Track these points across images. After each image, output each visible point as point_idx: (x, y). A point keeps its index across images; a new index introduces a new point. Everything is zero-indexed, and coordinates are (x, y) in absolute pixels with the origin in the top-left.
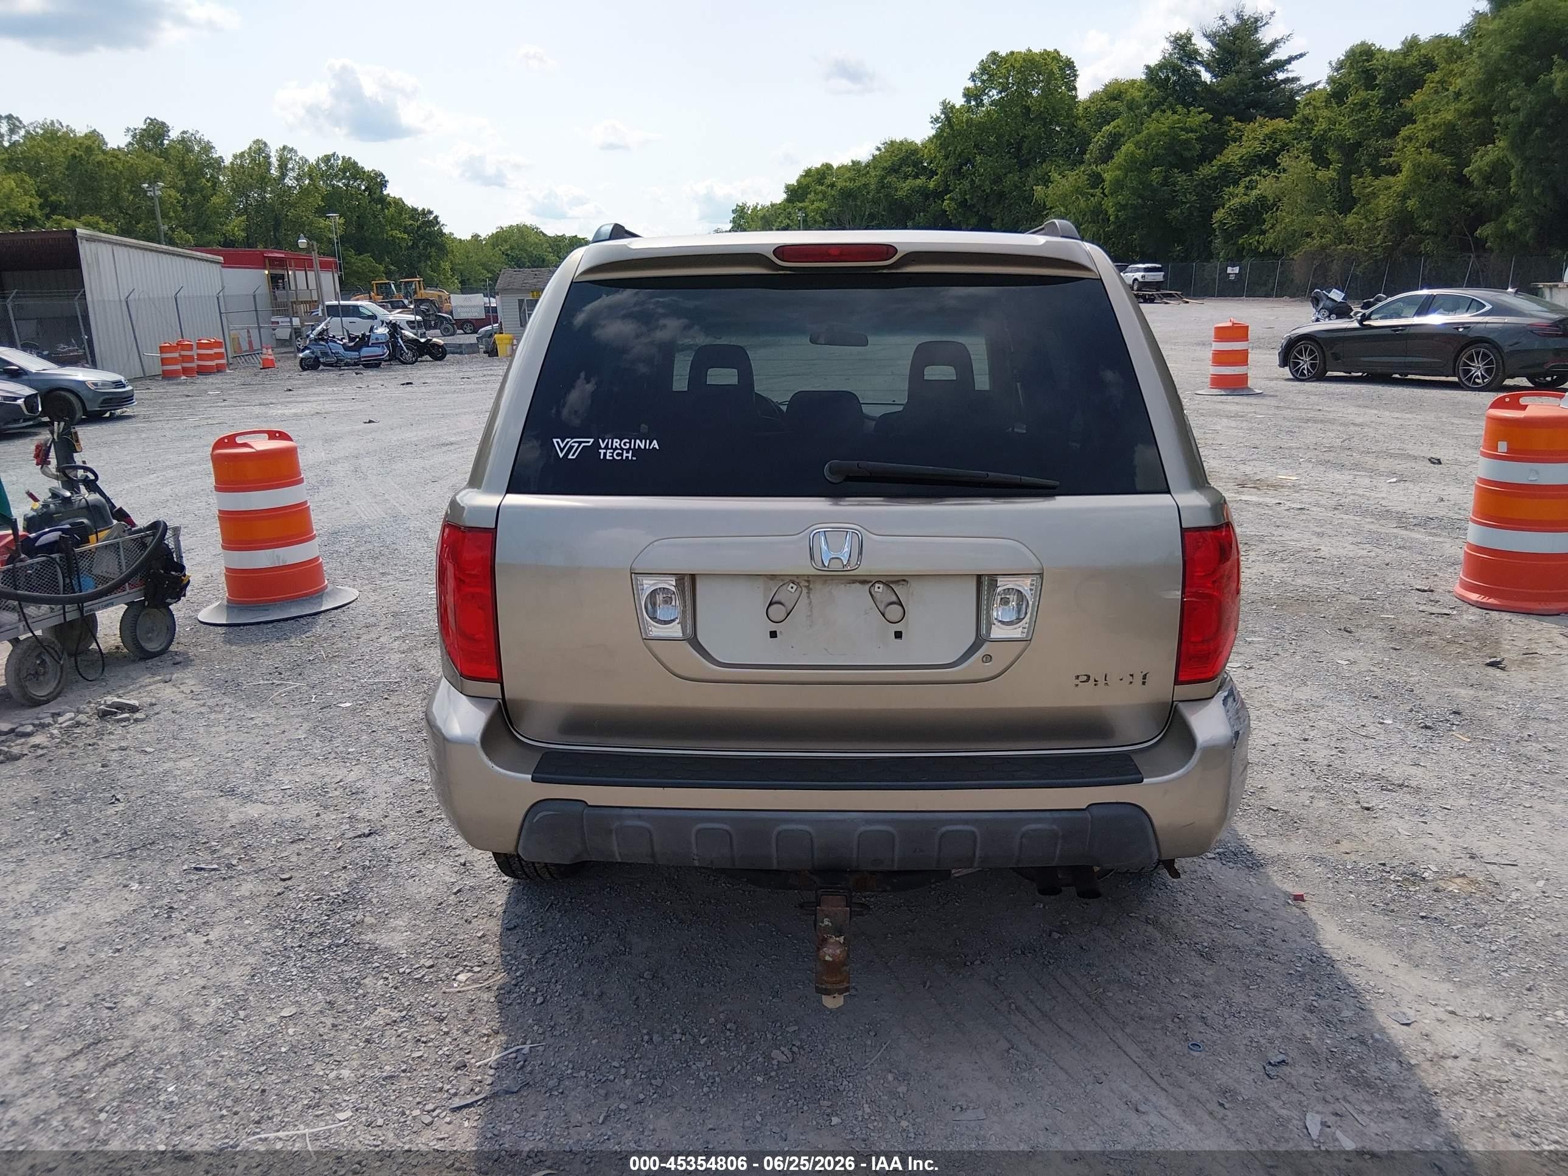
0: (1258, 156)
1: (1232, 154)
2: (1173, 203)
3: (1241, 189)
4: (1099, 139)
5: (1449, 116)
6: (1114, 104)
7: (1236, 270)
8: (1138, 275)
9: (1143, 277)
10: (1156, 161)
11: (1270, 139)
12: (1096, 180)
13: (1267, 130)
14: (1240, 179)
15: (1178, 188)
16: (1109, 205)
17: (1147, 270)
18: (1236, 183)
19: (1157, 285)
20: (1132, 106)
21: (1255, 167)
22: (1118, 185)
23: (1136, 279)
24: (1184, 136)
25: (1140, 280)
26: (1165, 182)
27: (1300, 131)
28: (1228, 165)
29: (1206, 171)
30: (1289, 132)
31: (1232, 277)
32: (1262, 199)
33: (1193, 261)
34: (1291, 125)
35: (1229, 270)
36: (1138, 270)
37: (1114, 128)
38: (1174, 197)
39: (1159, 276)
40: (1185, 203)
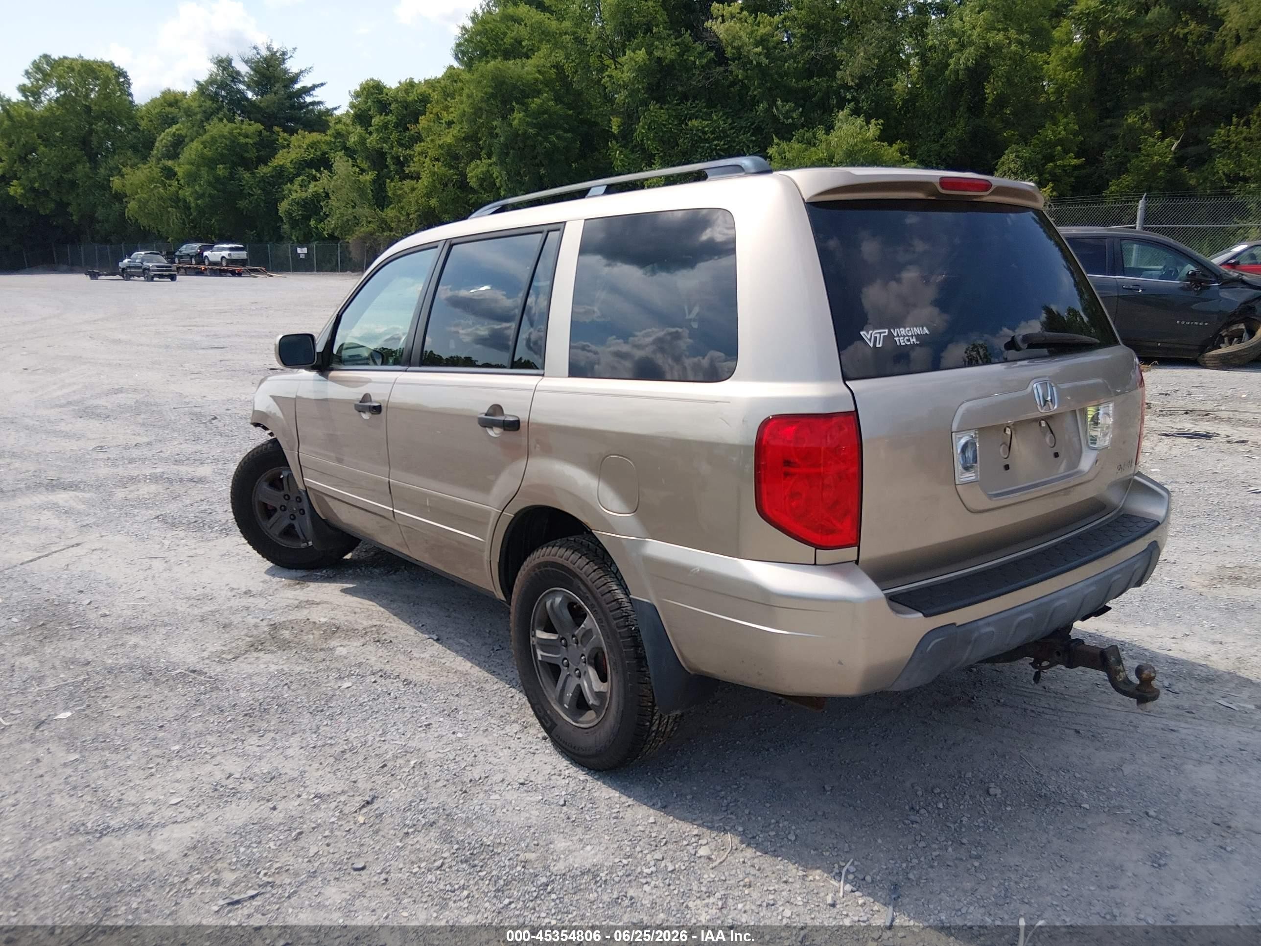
0: (305, 161)
1: (284, 159)
2: (241, 194)
3: (296, 186)
4: (163, 139)
5: (449, 139)
6: (173, 110)
7: (305, 250)
8: (225, 254)
9: (229, 255)
10: (221, 159)
11: (312, 148)
12: (170, 174)
13: (307, 141)
14: (293, 178)
15: (244, 182)
16: (186, 193)
17: (231, 249)
18: (291, 181)
19: (243, 262)
20: (189, 113)
21: (303, 169)
22: (193, 177)
23: (223, 257)
24: (242, 140)
25: (227, 257)
26: (232, 177)
27: (334, 143)
28: (282, 166)
29: (264, 170)
30: (328, 143)
31: (302, 256)
32: (316, 195)
33: (267, 242)
34: (326, 138)
35: (299, 250)
36: (224, 249)
37: (177, 130)
38: (242, 190)
39: (243, 255)
40: (252, 195)
